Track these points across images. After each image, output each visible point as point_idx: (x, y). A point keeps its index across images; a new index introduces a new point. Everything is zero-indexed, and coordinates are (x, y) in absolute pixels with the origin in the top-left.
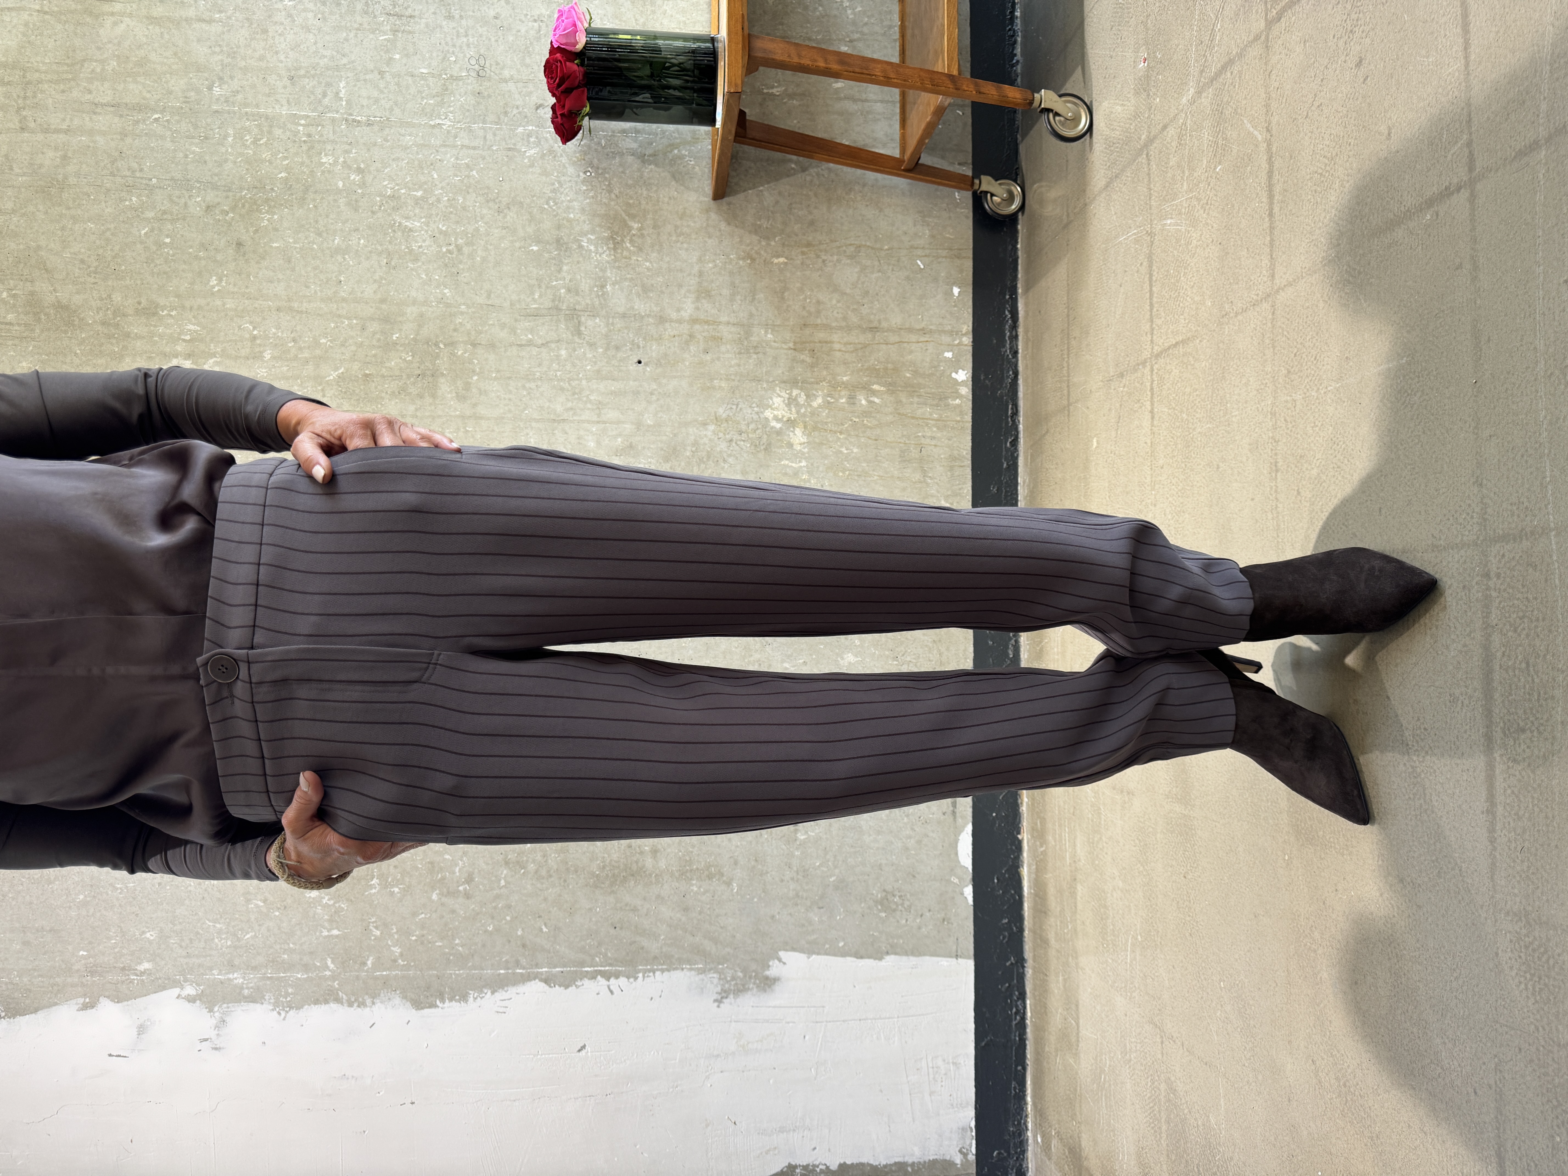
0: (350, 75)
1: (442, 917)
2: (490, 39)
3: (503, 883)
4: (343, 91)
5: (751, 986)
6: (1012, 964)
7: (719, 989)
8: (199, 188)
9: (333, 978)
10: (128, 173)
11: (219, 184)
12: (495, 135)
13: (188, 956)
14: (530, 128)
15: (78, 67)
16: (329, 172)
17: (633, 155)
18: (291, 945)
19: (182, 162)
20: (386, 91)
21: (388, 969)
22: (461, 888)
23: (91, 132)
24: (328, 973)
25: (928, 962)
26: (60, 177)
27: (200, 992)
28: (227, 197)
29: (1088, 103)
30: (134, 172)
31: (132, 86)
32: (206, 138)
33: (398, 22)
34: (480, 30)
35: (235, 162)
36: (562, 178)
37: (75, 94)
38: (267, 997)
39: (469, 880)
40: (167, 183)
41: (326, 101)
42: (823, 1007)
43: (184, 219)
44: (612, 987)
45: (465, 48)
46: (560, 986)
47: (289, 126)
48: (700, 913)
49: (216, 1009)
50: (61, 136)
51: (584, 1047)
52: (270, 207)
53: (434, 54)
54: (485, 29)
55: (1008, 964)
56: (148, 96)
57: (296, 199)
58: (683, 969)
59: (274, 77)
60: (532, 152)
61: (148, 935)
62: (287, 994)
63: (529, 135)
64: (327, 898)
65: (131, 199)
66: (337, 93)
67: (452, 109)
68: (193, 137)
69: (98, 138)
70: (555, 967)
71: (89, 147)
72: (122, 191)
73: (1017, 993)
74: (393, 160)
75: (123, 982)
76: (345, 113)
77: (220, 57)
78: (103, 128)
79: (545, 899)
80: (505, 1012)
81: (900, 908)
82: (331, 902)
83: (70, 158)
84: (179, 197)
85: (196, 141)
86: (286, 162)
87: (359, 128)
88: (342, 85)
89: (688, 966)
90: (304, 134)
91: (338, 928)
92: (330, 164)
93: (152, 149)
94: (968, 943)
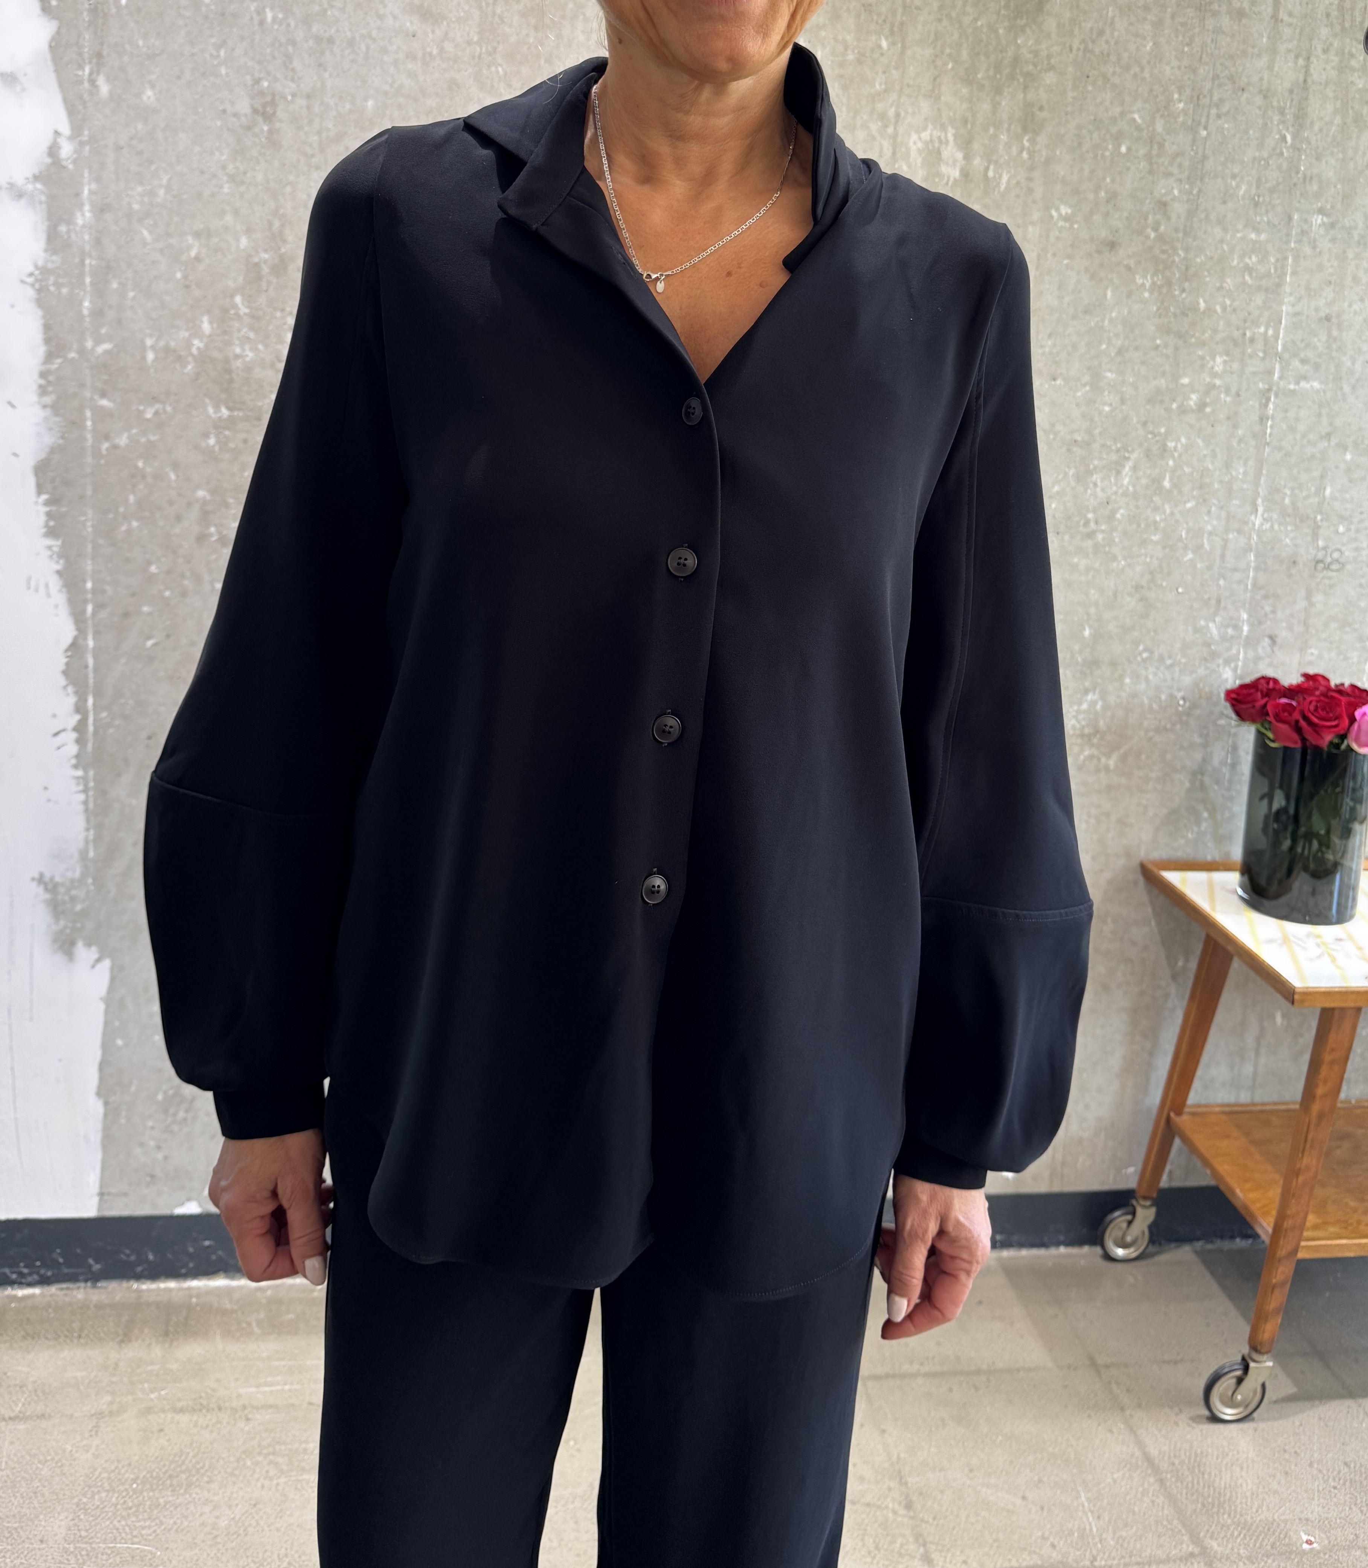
0: (1328, 394)
1: (171, 503)
4: (1308, 386)
5: (62, 923)
7: (58, 880)
8: (1190, 193)
9: (83, 352)
10: (1215, 98)
11: (1195, 220)
12: (1239, 582)
13: (118, 148)
14: (1245, 632)
16: (1202, 366)
17: (1204, 760)
18: (131, 294)
19: (1227, 171)
20: (1305, 442)
21: (94, 430)
22: (212, 529)
23: (1273, 51)
24: (89, 344)
25: (96, 1157)
26: (1215, 6)
27: (64, 163)
28: (1176, 230)
30: (1217, 106)
31: (1330, 107)
32: (1256, 204)
35: (1222, 241)
36: (1177, 669)
37: (1324, 32)
38: (54, 257)
40: (1200, 151)
41: (1296, 363)
42: (31, 1019)
43: (1150, 171)
44: (62, 735)
45: (1354, 545)
46: (67, 664)
47: (1266, 314)
49: (39, 186)
50: (1270, 10)
52: (1160, 287)
53: (1347, 506)
55: (91, 1261)
56: (1316, 128)
57: (1170, 322)
58: (87, 830)
59: (1331, 296)
60: (1214, 634)
61: (149, 92)
62: (58, 286)
63: (1235, 630)
64: (201, 345)
65: (1180, 101)
66: (1305, 378)
67: (1276, 527)
68: (1258, 187)
69: (1265, 59)
70: (95, 657)
71: (1254, 47)
72: (1193, 90)
73: (49, 1273)
74: (1213, 451)
75: (80, 54)
76: (1279, 389)
77: (1361, 225)
78: (1276, 69)
80: (29, 588)
81: (170, 1119)
82: (194, 351)
83: (1240, 21)
84: (1180, 166)
85: (1253, 191)
86: (1218, 309)
87: (1257, 406)
88: (1316, 385)
89: (91, 837)
90: (1254, 333)
91: (156, 359)
92: (1212, 368)
93: (1247, 132)
94: (119, 1209)
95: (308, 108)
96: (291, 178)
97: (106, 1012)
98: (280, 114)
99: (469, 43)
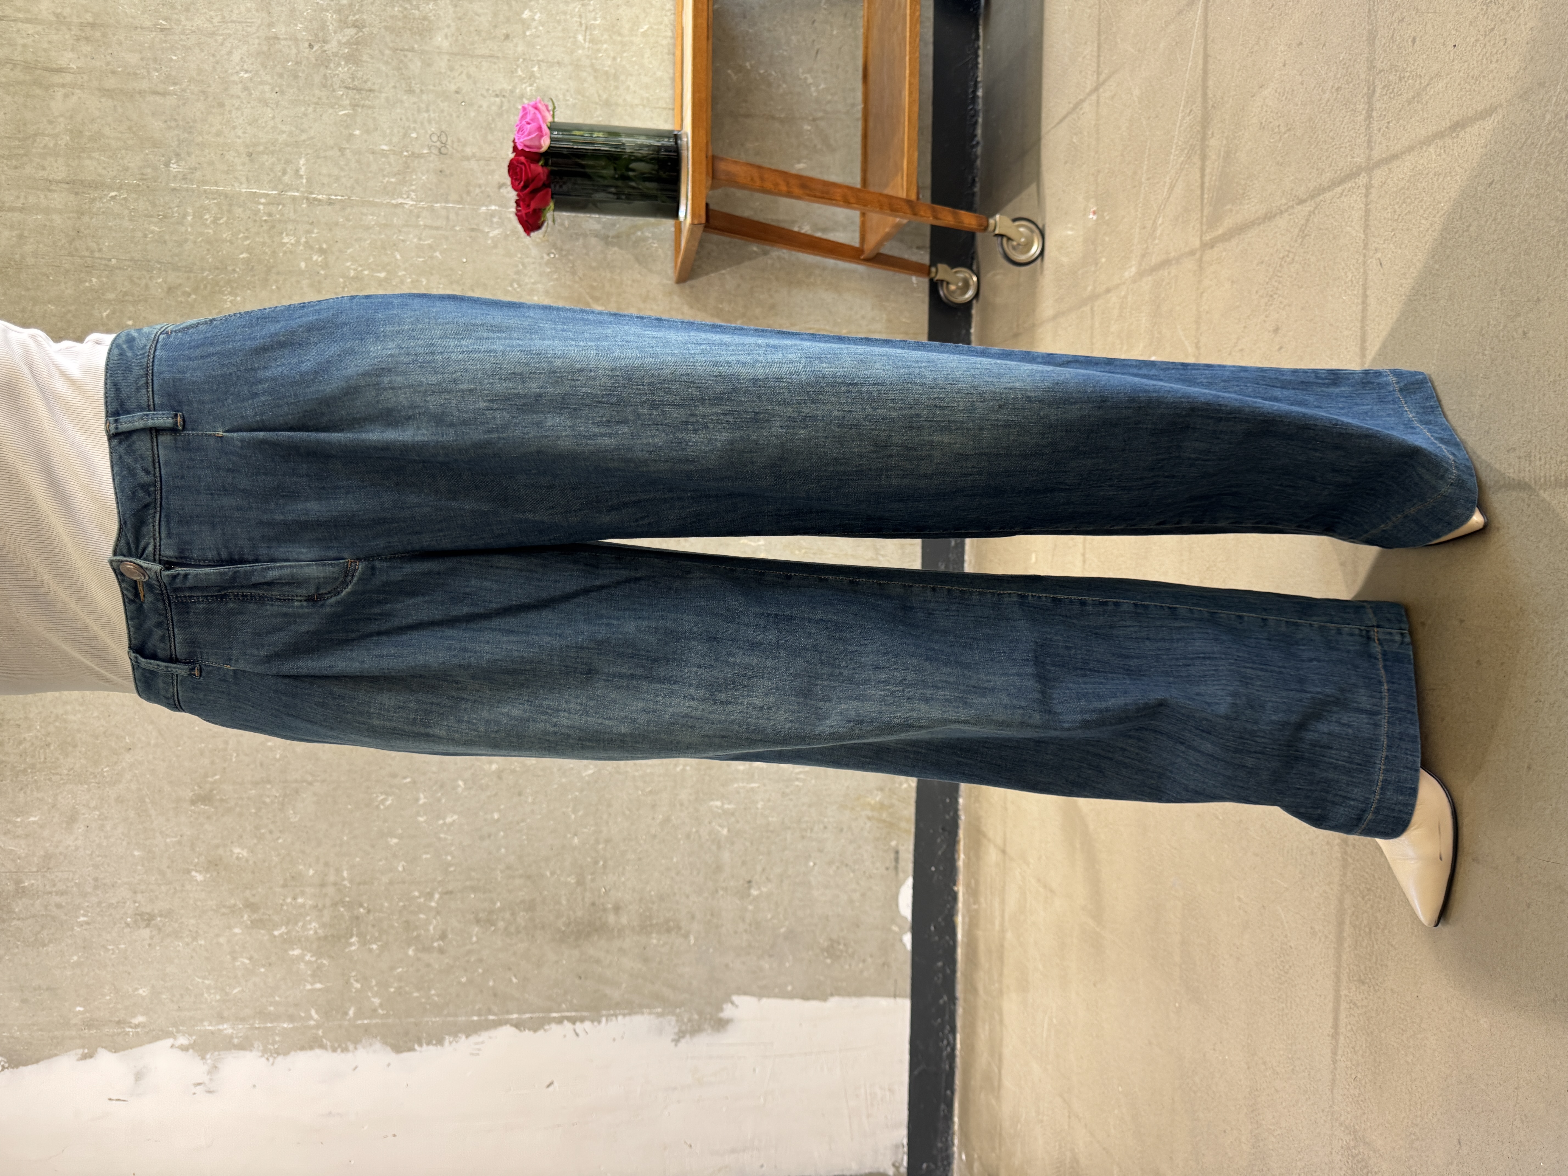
0: (309, 151)
1: (418, 970)
2: (451, 115)
3: (474, 939)
4: (303, 168)
5: (706, 1026)
6: (945, 1003)
7: (676, 1030)
8: (160, 269)
9: (317, 1027)
10: (87, 254)
11: (180, 264)
12: (457, 214)
13: (180, 1009)
14: (493, 208)
15: (29, 142)
16: (291, 252)
17: (596, 236)
18: (277, 998)
19: (141, 241)
20: (346, 168)
21: (370, 1018)
22: (436, 944)
23: (47, 211)
24: (312, 1023)
25: (869, 1000)
26: (17, 257)
27: (192, 1042)
28: (188, 278)
29: (1040, 226)
30: (92, 252)
31: (87, 162)
32: (165, 217)
33: (357, 97)
34: (441, 105)
35: (195, 242)
36: (526, 260)
38: (256, 1045)
39: (443, 937)
40: (127, 263)
41: (286, 179)
42: (772, 1044)
43: (146, 301)
44: (578, 1031)
45: (426, 124)
46: (529, 1029)
47: (249, 204)
48: (660, 963)
49: (208, 1056)
50: (16, 214)
51: (551, 1084)
52: (232, 288)
53: (395, 131)
54: (446, 104)
55: (941, 1002)
56: (104, 172)
57: (259, 280)
58: (643, 1013)
59: (232, 153)
60: (496, 232)
61: (141, 991)
62: (274, 1042)
63: (492, 215)
64: (309, 955)
65: (91, 281)
66: (297, 171)
67: (413, 187)
68: (152, 216)
69: (54, 217)
70: (525, 1013)
71: (45, 226)
72: (81, 271)
73: (948, 1027)
74: (356, 240)
75: (119, 1034)
76: (306, 191)
77: (176, 132)
78: (60, 207)
79: (515, 954)
80: (478, 1054)
81: (845, 954)
82: (313, 959)
83: (26, 237)
84: (140, 278)
85: (155, 220)
86: (247, 242)
87: (320, 207)
88: (302, 161)
89: (648, 1010)
90: (264, 213)
91: (320, 982)
92: (292, 244)
93: (111, 228)
94: (906, 985)
95: (142, 892)
96: (191, 902)
97: (769, 996)
98: (148, 910)
99: (89, 790)
